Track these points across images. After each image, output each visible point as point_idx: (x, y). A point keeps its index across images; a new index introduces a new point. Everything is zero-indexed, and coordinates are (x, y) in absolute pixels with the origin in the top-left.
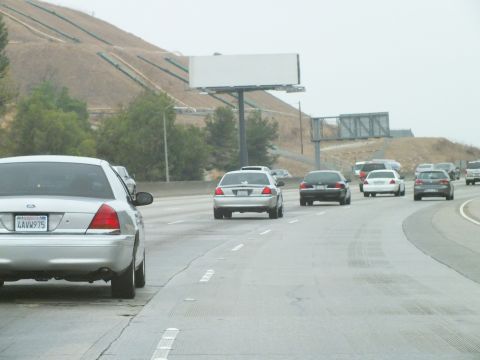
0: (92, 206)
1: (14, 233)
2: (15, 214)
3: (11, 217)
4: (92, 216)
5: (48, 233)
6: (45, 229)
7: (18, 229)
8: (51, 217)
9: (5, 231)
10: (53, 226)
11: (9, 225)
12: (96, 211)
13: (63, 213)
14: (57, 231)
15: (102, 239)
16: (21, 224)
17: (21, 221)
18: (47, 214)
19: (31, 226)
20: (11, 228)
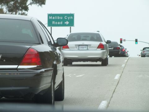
0: (98, 43)
1: (79, 50)
2: (79, 45)
3: (78, 46)
4: (98, 46)
5: (87, 50)
7: (80, 49)
8: (88, 46)
9: (77, 49)
10: (88, 48)
11: (78, 48)
12: (99, 44)
13: (91, 45)
14: (89, 49)
15: (100, 51)
18: (87, 45)
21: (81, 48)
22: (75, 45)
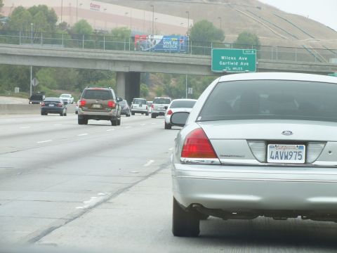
1: (265, 164)
2: (268, 142)
3: (262, 145)
5: (307, 165)
6: (303, 161)
8: (311, 146)
9: (255, 162)
10: (312, 157)
11: (260, 156)
14: (317, 163)
16: (274, 154)
17: (275, 150)
18: (306, 143)
19: (286, 157)
20: (263, 159)
21: (277, 157)
22: (248, 140)
